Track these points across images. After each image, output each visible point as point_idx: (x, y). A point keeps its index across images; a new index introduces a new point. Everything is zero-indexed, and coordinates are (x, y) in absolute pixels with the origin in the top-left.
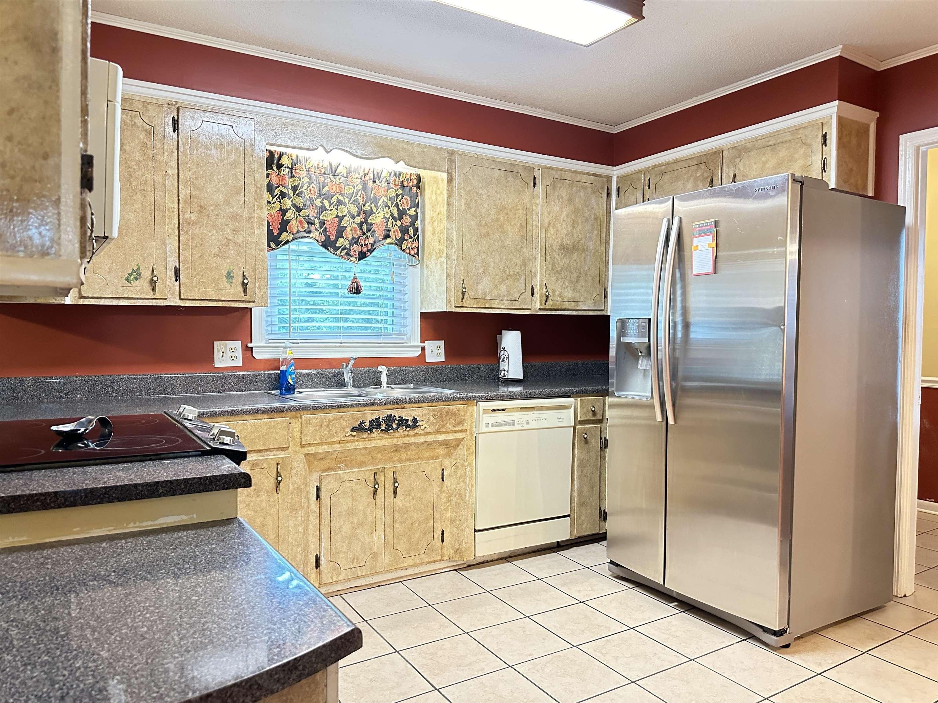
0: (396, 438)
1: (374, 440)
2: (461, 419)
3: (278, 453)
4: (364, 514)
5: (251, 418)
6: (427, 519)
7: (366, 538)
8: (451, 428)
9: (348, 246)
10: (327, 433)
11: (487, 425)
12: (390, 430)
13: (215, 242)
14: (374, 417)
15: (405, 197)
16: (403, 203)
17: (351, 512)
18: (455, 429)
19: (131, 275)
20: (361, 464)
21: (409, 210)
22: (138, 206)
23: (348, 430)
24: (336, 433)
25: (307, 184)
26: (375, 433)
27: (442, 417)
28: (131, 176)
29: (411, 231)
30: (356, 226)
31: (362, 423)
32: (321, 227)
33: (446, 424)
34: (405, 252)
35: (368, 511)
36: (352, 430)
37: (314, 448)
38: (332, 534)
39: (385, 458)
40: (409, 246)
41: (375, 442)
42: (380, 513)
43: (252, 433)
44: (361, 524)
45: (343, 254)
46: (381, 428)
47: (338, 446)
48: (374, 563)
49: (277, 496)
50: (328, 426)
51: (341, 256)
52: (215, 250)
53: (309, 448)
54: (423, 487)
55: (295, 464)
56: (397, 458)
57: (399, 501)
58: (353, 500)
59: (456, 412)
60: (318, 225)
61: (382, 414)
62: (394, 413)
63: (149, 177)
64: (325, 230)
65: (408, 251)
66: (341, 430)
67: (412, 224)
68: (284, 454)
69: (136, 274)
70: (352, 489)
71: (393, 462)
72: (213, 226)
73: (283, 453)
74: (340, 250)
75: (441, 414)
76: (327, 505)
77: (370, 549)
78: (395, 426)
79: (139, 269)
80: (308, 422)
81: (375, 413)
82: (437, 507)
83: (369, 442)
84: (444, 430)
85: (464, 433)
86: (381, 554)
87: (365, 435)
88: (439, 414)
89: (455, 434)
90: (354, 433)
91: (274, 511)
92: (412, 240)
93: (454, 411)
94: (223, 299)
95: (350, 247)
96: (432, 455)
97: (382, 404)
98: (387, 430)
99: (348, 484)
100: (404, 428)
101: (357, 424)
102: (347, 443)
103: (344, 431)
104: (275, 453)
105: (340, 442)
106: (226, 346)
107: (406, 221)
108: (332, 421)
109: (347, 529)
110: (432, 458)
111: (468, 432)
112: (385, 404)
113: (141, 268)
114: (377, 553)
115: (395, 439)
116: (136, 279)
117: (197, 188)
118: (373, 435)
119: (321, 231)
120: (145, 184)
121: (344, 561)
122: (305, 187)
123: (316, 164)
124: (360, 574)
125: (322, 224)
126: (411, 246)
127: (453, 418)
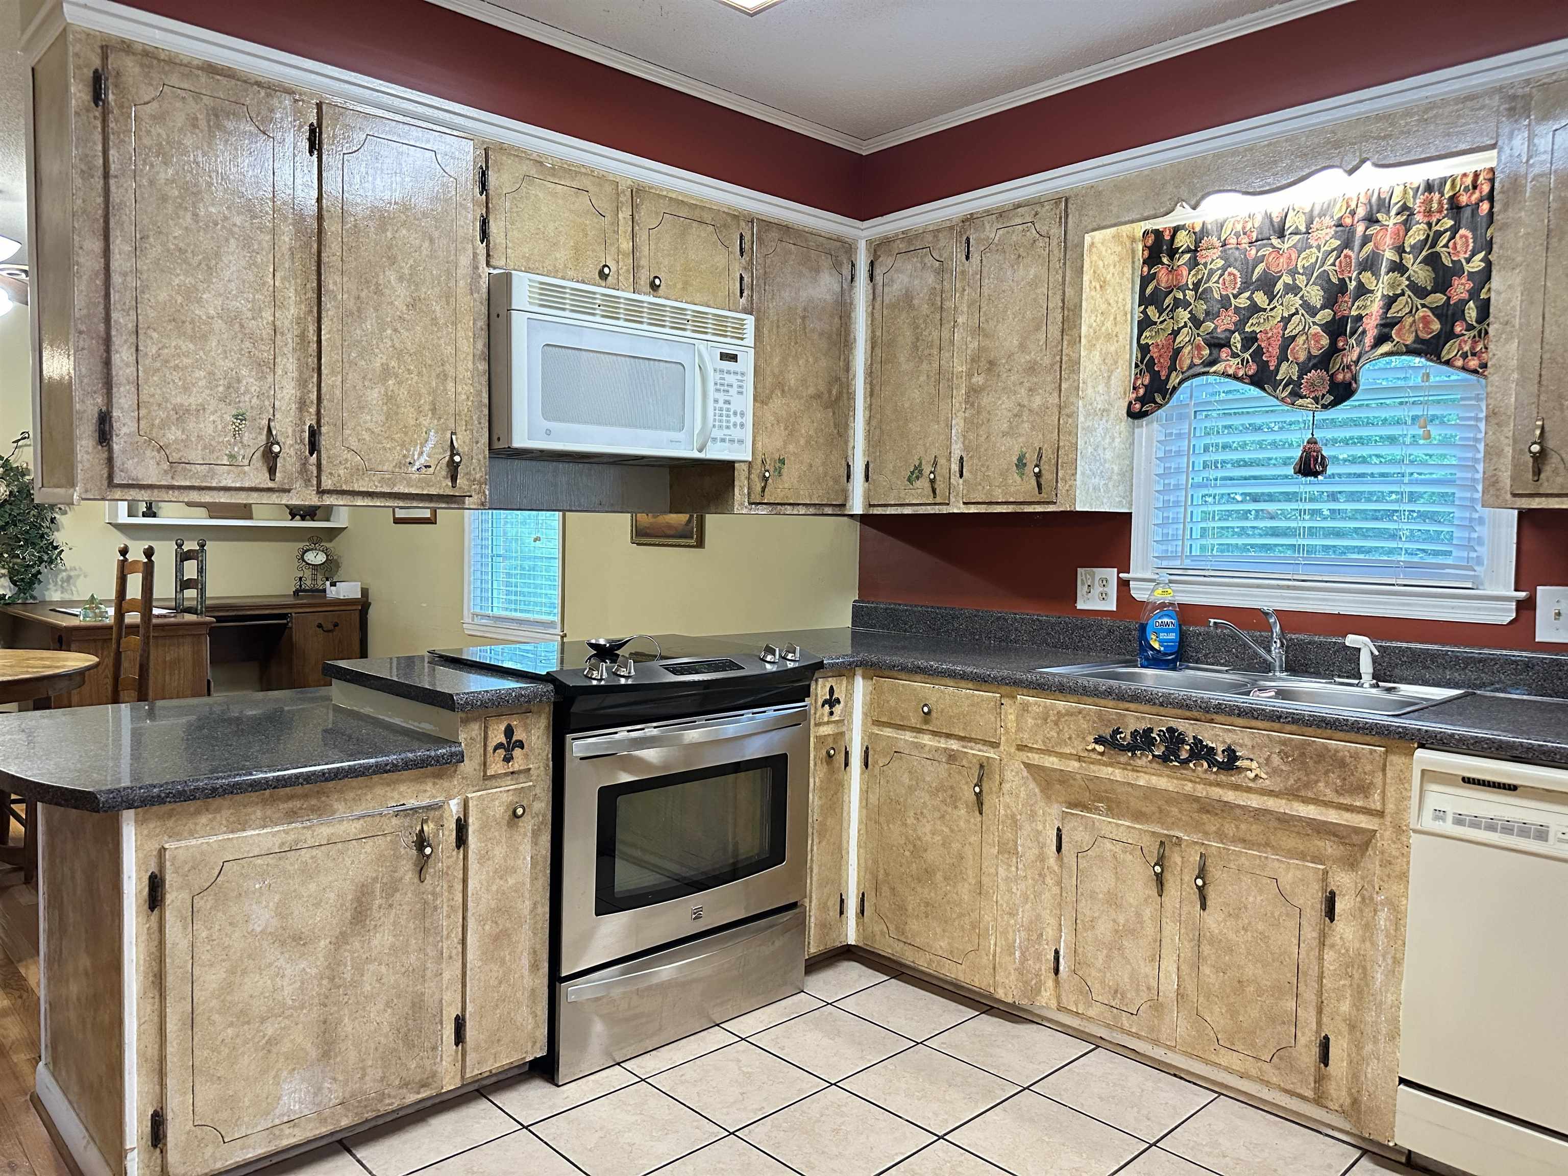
0: (1191, 781)
1: (1145, 773)
2: (1364, 780)
3: (985, 748)
4: (1138, 915)
5: (952, 684)
6: (1278, 990)
7: (1142, 964)
8: (1330, 795)
9: (1295, 378)
10: (1055, 735)
11: (1439, 814)
12: (1172, 761)
13: (1005, 412)
14: (1142, 726)
15: (1462, 231)
16: (1455, 248)
17: (1113, 900)
18: (1342, 800)
19: (912, 473)
20: (1138, 816)
21: (1468, 262)
22: (923, 378)
23: (1091, 739)
24: (1070, 738)
25: (1219, 272)
26: (1143, 760)
27: (1304, 763)
28: (918, 339)
29: (1471, 312)
30: (1319, 329)
31: (1117, 731)
32: (1245, 348)
33: (1317, 782)
34: (1453, 366)
35: (1147, 913)
36: (1097, 741)
37: (1036, 756)
38: (1080, 926)
39: (1188, 819)
40: (1466, 348)
41: (1147, 777)
42: (1170, 928)
43: (951, 707)
44: (1132, 932)
45: (1285, 394)
46: (1151, 751)
47: (1076, 764)
48: (1156, 1022)
49: (979, 819)
50: (1056, 724)
51: (1283, 400)
52: (1005, 427)
53: (1029, 754)
54: (1272, 914)
55: (1008, 775)
56: (1214, 828)
57: (1213, 920)
58: (1117, 879)
59: (1348, 760)
60: (1239, 346)
61: (1161, 724)
62: (1182, 725)
63: (936, 334)
64: (1259, 352)
65: (1459, 363)
66: (1078, 736)
67: (1474, 294)
68: (991, 754)
69: (917, 473)
70: (1115, 857)
71: (1206, 833)
72: (1004, 389)
73: (992, 750)
74: (1281, 388)
75: (1303, 754)
76: (1070, 868)
77: (1149, 989)
78: (1184, 755)
79: (920, 464)
80: (1025, 708)
81: (1144, 718)
82: (1306, 974)
83: (1135, 774)
84: (1310, 795)
85: (1376, 820)
86: (1172, 1011)
87: (1124, 758)
88: (1296, 754)
89: (1347, 815)
90: (1100, 748)
91: (974, 839)
92: (1472, 333)
93: (1341, 754)
94: (1012, 500)
95: (1300, 377)
96: (1301, 848)
97: (1155, 704)
98: (1165, 759)
99: (1108, 845)
100: (1205, 765)
101: (1107, 732)
102: (1092, 763)
103: (1084, 738)
104: (979, 746)
105: (1079, 759)
106: (1093, 576)
107: (1460, 288)
108: (1064, 715)
109: (1104, 928)
110: (1303, 856)
111: (1388, 819)
112: (1161, 705)
113: (924, 463)
114: (1162, 1005)
115: (1190, 785)
116: (918, 478)
117: (986, 336)
118: (1139, 762)
119: (1247, 355)
120: (931, 347)
121: (1097, 986)
122: (1215, 278)
123: (1239, 228)
124: (1126, 1026)
125: (1250, 340)
126: (1473, 348)
127: (1337, 771)
